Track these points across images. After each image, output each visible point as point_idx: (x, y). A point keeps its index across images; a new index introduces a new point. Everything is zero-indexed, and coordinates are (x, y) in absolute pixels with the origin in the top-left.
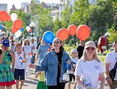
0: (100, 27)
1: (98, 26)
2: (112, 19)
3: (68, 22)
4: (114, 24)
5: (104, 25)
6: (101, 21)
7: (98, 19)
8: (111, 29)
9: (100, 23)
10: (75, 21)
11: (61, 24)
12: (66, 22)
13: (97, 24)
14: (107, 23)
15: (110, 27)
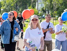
0: (24, 6)
1: (23, 5)
2: (31, 1)
3: (5, 2)
4: (32, 4)
5: (26, 5)
6: (24, 2)
7: (22, 1)
8: (30, 7)
9: (24, 3)
10: (9, 2)
11: (1, 4)
12: (4, 2)
13: (22, 4)
14: (28, 3)
15: (29, 6)
